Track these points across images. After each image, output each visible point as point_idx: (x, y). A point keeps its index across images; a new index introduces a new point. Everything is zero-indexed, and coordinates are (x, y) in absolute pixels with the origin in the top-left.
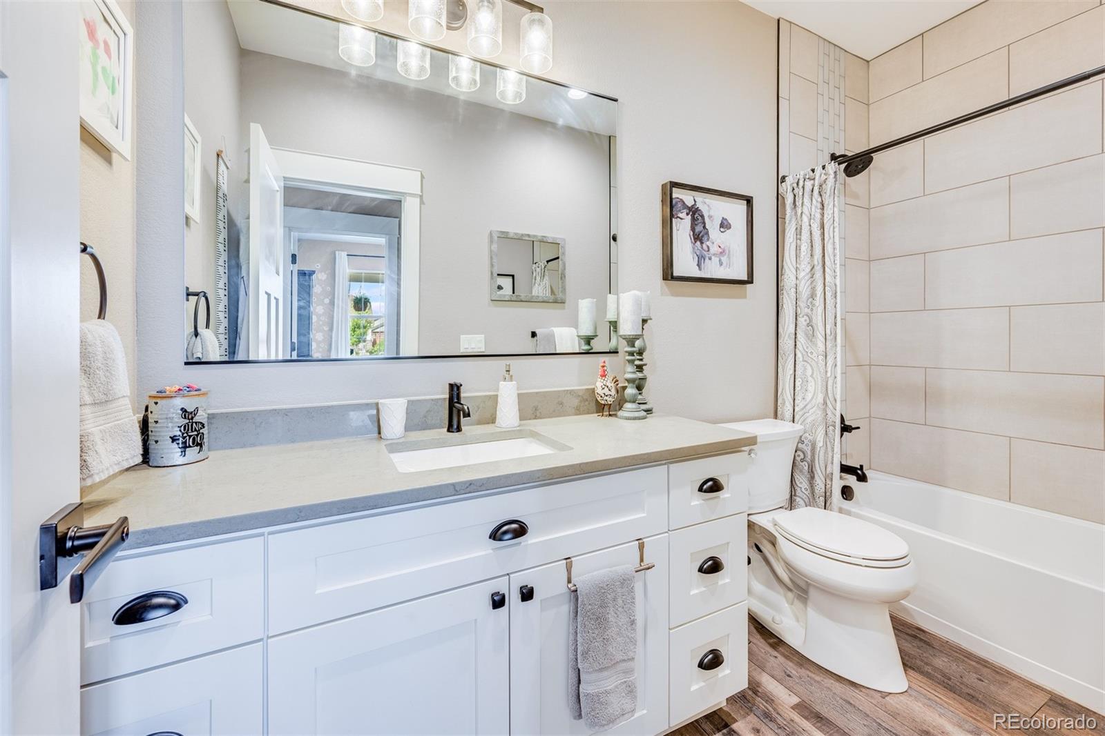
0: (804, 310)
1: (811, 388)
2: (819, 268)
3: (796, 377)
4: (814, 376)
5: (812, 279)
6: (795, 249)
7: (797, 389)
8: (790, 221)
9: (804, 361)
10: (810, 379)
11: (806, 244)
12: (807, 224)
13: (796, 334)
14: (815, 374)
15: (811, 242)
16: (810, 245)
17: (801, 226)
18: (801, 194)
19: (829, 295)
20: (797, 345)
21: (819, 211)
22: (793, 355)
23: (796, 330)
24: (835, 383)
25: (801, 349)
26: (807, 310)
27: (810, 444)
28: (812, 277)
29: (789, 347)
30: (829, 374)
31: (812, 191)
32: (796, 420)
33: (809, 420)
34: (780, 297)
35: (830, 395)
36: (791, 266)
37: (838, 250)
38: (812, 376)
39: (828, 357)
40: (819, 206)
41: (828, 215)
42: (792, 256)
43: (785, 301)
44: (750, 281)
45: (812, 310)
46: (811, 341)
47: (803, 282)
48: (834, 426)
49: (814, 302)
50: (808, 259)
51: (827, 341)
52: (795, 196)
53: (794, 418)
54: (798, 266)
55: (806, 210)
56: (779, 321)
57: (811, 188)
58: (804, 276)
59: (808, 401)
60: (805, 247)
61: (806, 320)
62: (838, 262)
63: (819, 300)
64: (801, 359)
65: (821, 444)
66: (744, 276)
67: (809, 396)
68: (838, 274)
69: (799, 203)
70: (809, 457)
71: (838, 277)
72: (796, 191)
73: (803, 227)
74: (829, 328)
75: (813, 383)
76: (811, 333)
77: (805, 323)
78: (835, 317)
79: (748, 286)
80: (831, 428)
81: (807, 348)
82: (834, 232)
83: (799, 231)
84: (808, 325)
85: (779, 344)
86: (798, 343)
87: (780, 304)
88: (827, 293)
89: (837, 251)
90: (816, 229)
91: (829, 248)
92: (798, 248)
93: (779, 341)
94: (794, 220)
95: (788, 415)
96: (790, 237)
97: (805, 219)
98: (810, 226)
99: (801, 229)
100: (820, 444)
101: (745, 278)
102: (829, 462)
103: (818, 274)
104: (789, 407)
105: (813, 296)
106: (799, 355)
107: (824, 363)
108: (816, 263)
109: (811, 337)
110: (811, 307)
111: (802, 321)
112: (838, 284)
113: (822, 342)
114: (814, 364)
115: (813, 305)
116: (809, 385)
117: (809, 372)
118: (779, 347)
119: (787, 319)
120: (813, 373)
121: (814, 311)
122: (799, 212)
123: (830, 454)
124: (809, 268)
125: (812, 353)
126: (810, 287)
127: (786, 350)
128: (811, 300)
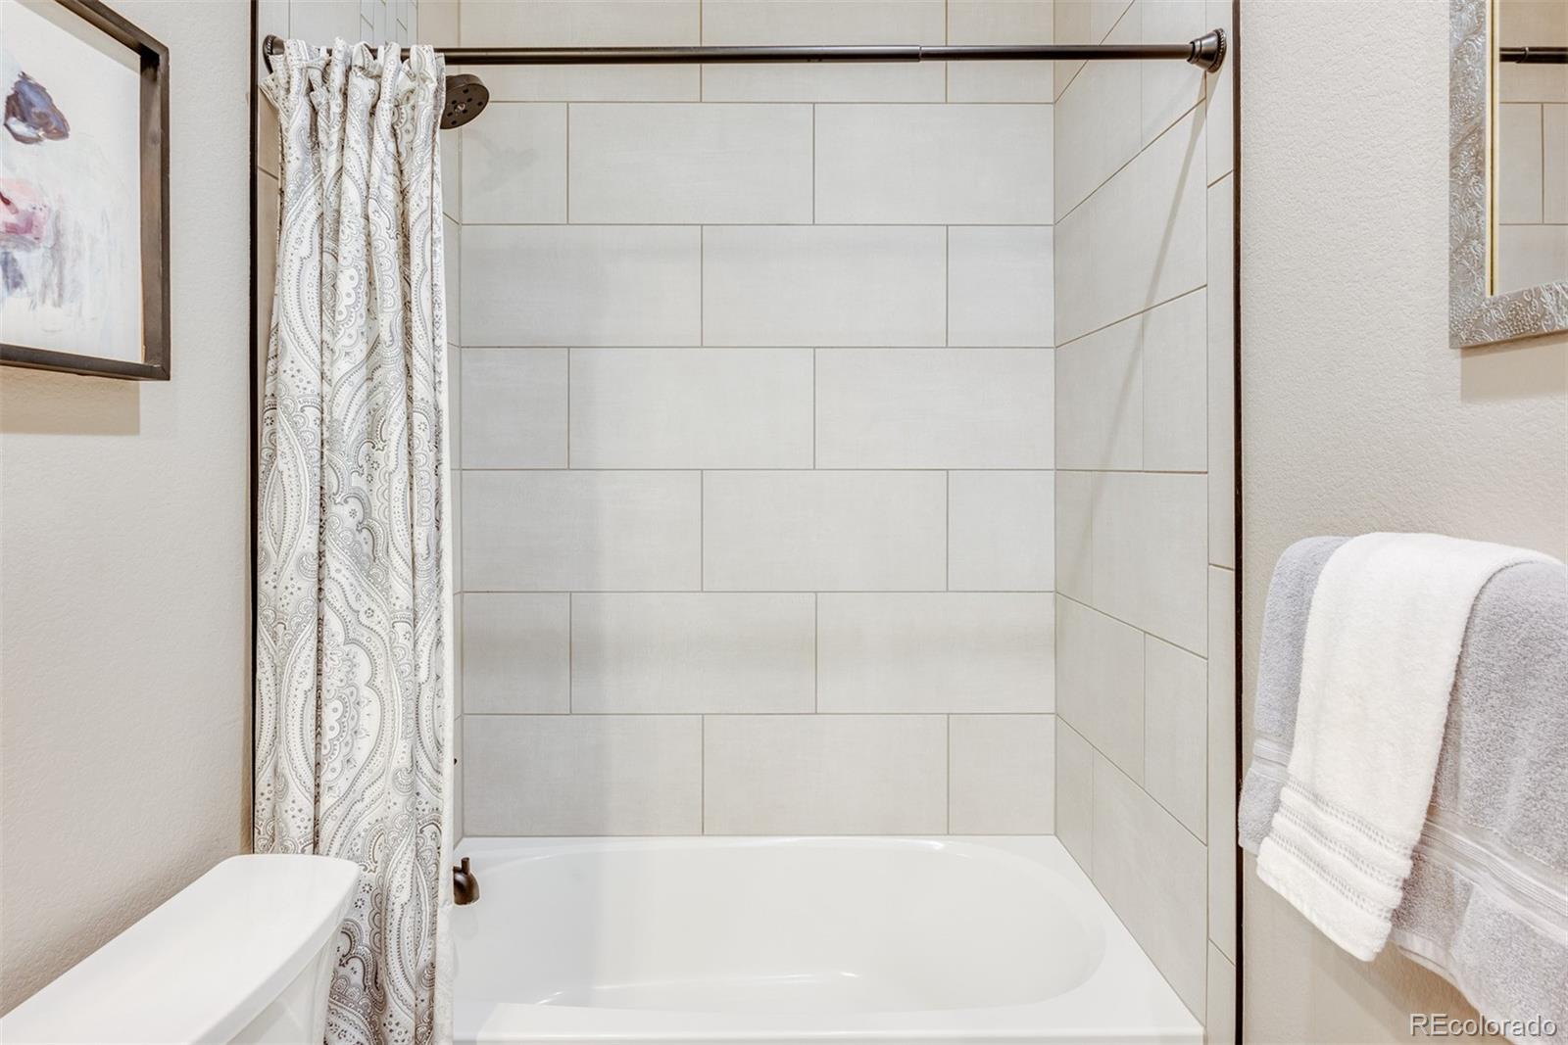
0: (346, 477)
1: (369, 722)
2: (392, 352)
3: (324, 695)
4: (378, 682)
5: (371, 385)
6: (315, 280)
7: (328, 735)
8: (301, 187)
9: (349, 641)
10: (366, 692)
11: (353, 272)
12: (358, 209)
13: (321, 555)
14: (380, 677)
15: (370, 269)
16: (365, 276)
17: (338, 211)
18: (336, 109)
19: (423, 436)
20: (326, 592)
21: (391, 179)
22: (310, 628)
23: (321, 541)
24: (438, 694)
25: (339, 604)
26: (356, 481)
27: (367, 898)
28: (371, 379)
29: (299, 603)
30: (423, 675)
31: (372, 114)
32: (325, 835)
33: (363, 825)
34: (264, 431)
35: (426, 735)
36: (301, 331)
37: (444, 306)
38: (370, 684)
39: (421, 625)
40: (390, 163)
41: (421, 198)
42: (306, 304)
43: (283, 447)
44: (157, 365)
45: (370, 480)
46: (368, 575)
47: (346, 391)
48: (436, 822)
49: (379, 455)
50: (359, 321)
51: (419, 573)
52: (315, 112)
53: (317, 834)
54: (327, 336)
55: (352, 162)
56: (262, 509)
57: (369, 100)
58: (349, 374)
59: (360, 764)
60: (349, 282)
61: (353, 513)
62: (442, 342)
63: (392, 454)
64: (340, 639)
65: (404, 896)
66: (133, 353)
67: (365, 745)
68: (444, 378)
69: (329, 137)
70: (366, 940)
71: (444, 387)
72: (319, 96)
73: (346, 218)
74: (423, 537)
75: (375, 706)
76: (367, 549)
77: (351, 523)
78: (438, 502)
79: (146, 386)
80: (429, 830)
81: (358, 597)
82: (433, 253)
83: (329, 227)
84: (361, 526)
85: (262, 587)
86: (328, 584)
87: (264, 454)
88: (416, 429)
89: (442, 313)
90: (384, 233)
91: (421, 297)
92: (327, 284)
93: (261, 579)
94: (311, 188)
95: (297, 827)
96: (299, 240)
97: (352, 193)
98: (367, 218)
99: (338, 221)
100: (400, 896)
101: (135, 355)
102: (425, 932)
103: (392, 372)
104: (299, 798)
105: (373, 435)
106: (333, 623)
107: (410, 645)
108: (385, 336)
109: (370, 561)
110: (369, 469)
111: (343, 514)
112: (444, 405)
113: (405, 581)
114: (378, 650)
115: (373, 464)
116: (364, 711)
117: (363, 672)
118: (260, 596)
119: (291, 509)
120: (374, 674)
121: (377, 485)
122: (331, 164)
123: (427, 909)
124: (360, 351)
125: (370, 613)
126: (364, 411)
127: (290, 609)
128: (365, 447)
